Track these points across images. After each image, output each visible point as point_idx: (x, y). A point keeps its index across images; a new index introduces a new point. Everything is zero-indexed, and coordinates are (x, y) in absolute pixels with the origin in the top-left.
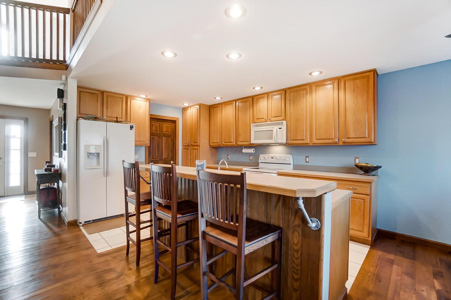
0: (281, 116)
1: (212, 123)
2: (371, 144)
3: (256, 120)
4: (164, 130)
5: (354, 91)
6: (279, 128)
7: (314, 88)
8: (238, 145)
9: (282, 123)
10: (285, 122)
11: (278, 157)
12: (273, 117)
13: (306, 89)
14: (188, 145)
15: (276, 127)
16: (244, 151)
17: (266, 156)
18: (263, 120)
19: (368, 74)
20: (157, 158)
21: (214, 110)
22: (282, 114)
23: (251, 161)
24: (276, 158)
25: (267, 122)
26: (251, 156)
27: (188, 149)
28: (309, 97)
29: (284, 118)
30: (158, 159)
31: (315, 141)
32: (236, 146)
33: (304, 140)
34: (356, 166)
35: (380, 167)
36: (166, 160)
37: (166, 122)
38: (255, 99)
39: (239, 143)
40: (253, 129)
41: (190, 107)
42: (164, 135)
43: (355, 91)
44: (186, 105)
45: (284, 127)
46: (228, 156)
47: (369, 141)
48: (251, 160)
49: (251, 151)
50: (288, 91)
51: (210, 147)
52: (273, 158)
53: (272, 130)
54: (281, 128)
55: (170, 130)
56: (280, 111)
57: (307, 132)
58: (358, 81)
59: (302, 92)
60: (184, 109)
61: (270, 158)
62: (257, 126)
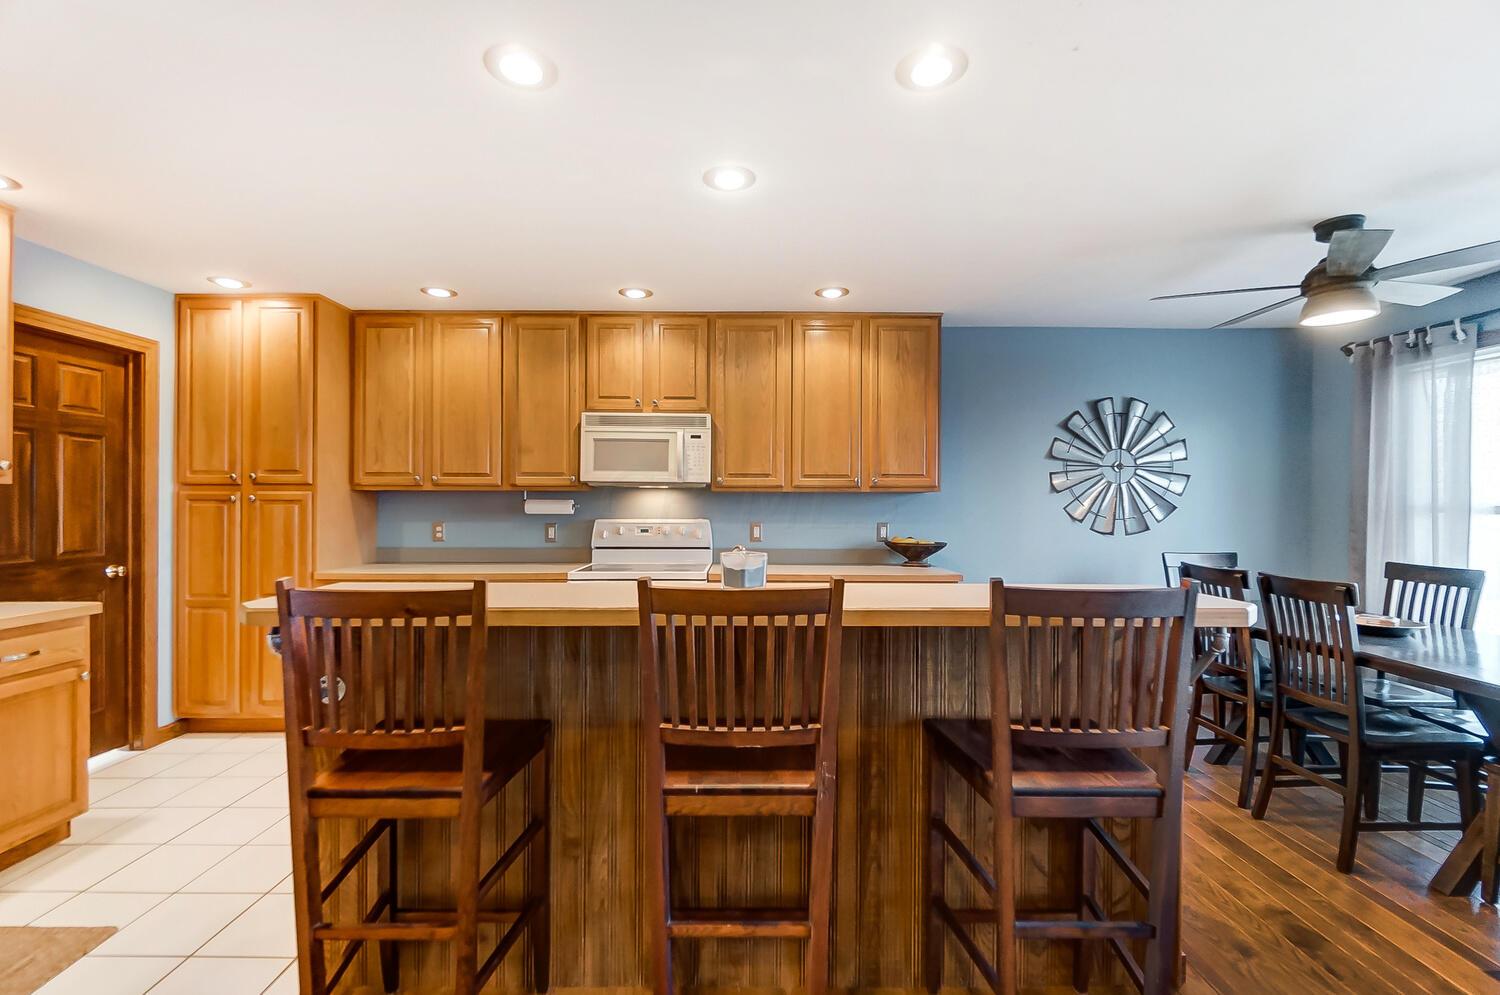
0: (694, 398)
1: (370, 387)
2: (931, 490)
3: (594, 402)
4: (65, 398)
5: (898, 358)
6: (692, 437)
7: (798, 328)
8: (515, 485)
9: (702, 421)
10: (708, 417)
11: (667, 528)
12: (665, 398)
13: (774, 327)
14: (230, 481)
15: (680, 433)
16: (533, 507)
17: (622, 522)
18: (630, 404)
19: (927, 322)
20: (22, 554)
21: (378, 337)
22: (698, 391)
23: (550, 545)
24: (659, 531)
25: (641, 411)
26: (552, 525)
27: (228, 501)
28: (783, 354)
29: (704, 405)
30: (28, 560)
31: (803, 480)
32: (506, 488)
33: (767, 475)
34: (886, 543)
35: (944, 545)
36: (82, 561)
37: (75, 355)
38: (594, 325)
39: (520, 480)
40: (591, 431)
41: (246, 298)
42: (69, 425)
43: (901, 357)
44: (228, 284)
45: (706, 433)
46: (439, 529)
47: (927, 484)
48: (552, 541)
49: (566, 507)
50: (720, 323)
51: (354, 491)
52: (647, 531)
53: (667, 441)
54: (699, 437)
55: (96, 402)
56: (691, 381)
57: (778, 453)
58: (906, 335)
59: (764, 335)
60: (193, 305)
61: (637, 532)
62: (604, 421)
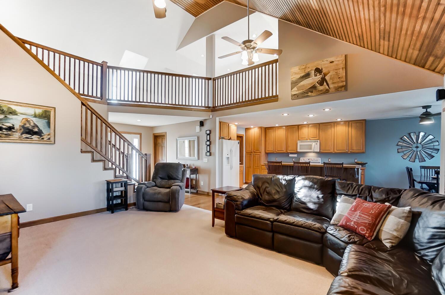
0: (316, 138)
1: (268, 138)
2: (363, 153)
3: (300, 139)
6: (316, 144)
7: (335, 124)
9: (318, 141)
10: (319, 141)
11: (313, 159)
12: (311, 138)
13: (331, 125)
14: (251, 152)
15: (314, 143)
16: (290, 155)
17: (305, 158)
18: (306, 139)
21: (269, 131)
24: (311, 160)
25: (308, 140)
26: (294, 158)
27: (251, 154)
28: (333, 129)
29: (318, 139)
31: (336, 151)
32: (286, 153)
33: (330, 150)
34: (356, 163)
35: (367, 163)
38: (300, 127)
39: (288, 151)
40: (299, 144)
41: (253, 128)
43: (356, 128)
45: (318, 143)
46: (277, 159)
49: (296, 155)
50: (321, 125)
51: (265, 153)
52: (309, 160)
53: (311, 145)
56: (316, 135)
57: (332, 146)
58: (358, 124)
59: (329, 126)
60: (247, 129)
61: (307, 160)
62: (301, 142)
